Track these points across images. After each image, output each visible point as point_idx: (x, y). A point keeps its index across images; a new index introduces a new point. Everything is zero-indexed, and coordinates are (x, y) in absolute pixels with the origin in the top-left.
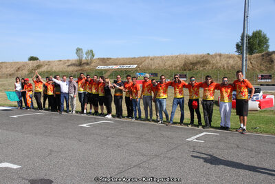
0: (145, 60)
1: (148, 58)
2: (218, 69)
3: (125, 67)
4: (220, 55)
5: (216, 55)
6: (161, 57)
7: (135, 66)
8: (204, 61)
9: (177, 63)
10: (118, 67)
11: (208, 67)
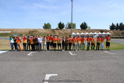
0: (14, 30)
1: (15, 29)
2: (41, 33)
3: (6, 32)
4: (40, 29)
5: (39, 29)
6: (20, 29)
7: (10, 32)
8: (36, 31)
9: (27, 31)
10: (2, 32)
11: (37, 33)
